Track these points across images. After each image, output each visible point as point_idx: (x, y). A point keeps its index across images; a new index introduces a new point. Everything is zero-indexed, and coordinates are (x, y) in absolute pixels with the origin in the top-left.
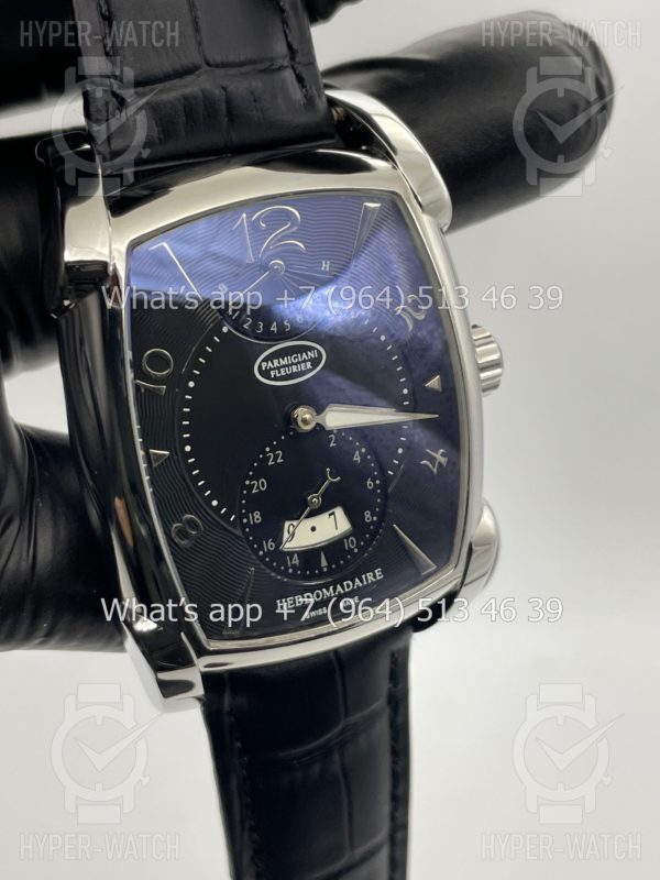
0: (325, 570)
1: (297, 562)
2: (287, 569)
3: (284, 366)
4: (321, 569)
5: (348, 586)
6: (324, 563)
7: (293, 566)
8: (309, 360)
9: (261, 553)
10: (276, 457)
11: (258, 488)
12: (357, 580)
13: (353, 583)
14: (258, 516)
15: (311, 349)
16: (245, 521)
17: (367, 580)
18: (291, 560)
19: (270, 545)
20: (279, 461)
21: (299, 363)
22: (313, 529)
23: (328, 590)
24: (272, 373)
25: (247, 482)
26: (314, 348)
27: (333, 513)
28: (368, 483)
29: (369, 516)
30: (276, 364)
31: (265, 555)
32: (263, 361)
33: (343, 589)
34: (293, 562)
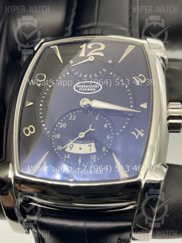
1: (69, 157)
2: (64, 158)
4: (78, 163)
6: (80, 162)
7: (67, 159)
9: (55, 149)
10: (73, 118)
11: (62, 126)
14: (59, 136)
16: (53, 136)
18: (66, 156)
19: (60, 148)
20: (74, 119)
22: (80, 149)
23: (77, 171)
25: (59, 123)
27: (91, 145)
28: (108, 136)
29: (104, 149)
31: (57, 151)
34: (67, 157)
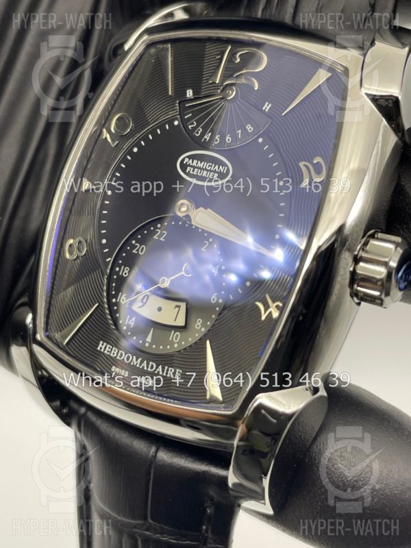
0: (147, 345)
1: (133, 324)
2: (124, 325)
3: (199, 168)
4: (145, 342)
5: (152, 367)
6: (149, 339)
7: (128, 326)
8: (217, 172)
9: (113, 300)
10: (161, 235)
11: (138, 250)
12: (160, 367)
13: (157, 368)
14: (127, 272)
15: (224, 164)
16: (117, 269)
17: (167, 373)
18: (129, 320)
19: (123, 299)
20: (161, 239)
21: (210, 171)
22: (160, 309)
23: (137, 360)
24: (188, 169)
26: (226, 165)
27: (179, 307)
29: (199, 324)
30: (194, 164)
31: (116, 304)
32: (187, 157)
33: (148, 367)
34: (130, 322)
